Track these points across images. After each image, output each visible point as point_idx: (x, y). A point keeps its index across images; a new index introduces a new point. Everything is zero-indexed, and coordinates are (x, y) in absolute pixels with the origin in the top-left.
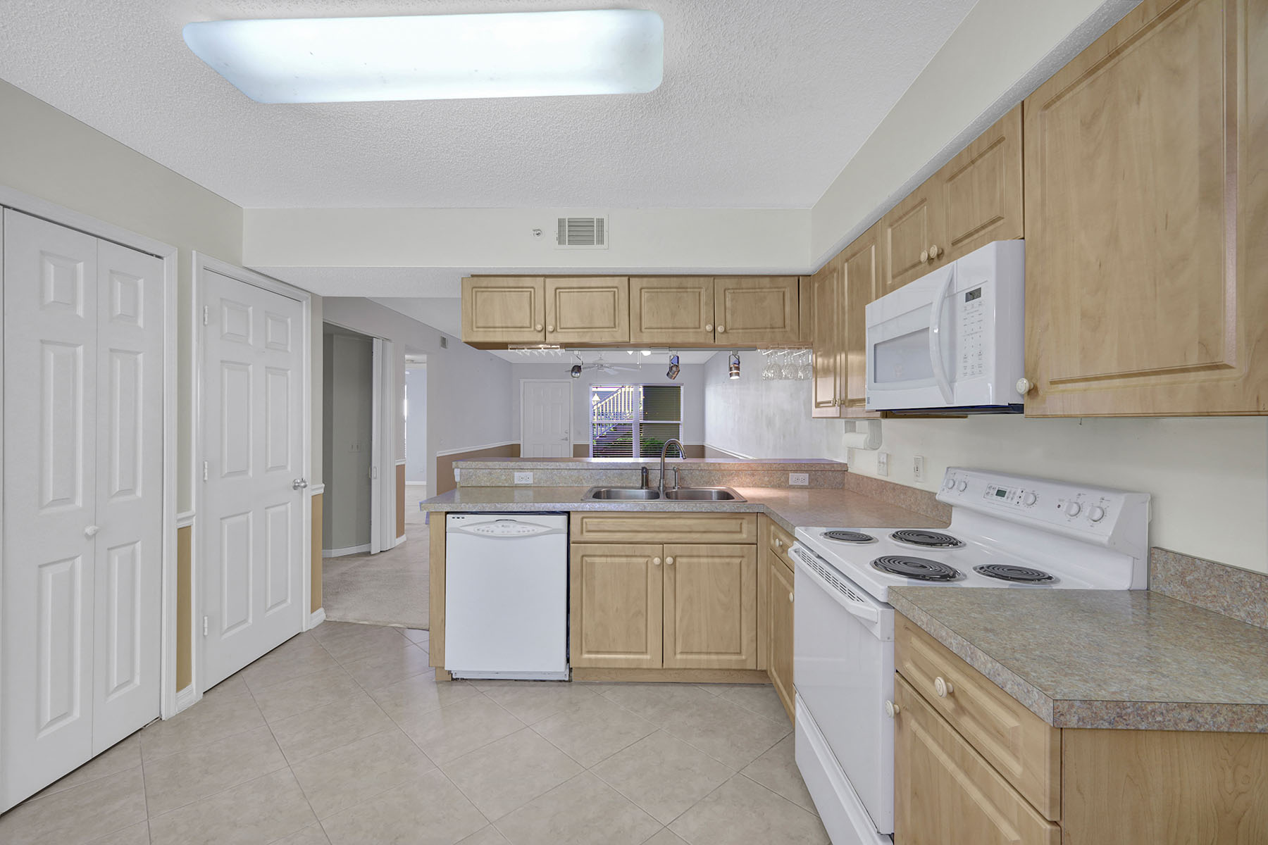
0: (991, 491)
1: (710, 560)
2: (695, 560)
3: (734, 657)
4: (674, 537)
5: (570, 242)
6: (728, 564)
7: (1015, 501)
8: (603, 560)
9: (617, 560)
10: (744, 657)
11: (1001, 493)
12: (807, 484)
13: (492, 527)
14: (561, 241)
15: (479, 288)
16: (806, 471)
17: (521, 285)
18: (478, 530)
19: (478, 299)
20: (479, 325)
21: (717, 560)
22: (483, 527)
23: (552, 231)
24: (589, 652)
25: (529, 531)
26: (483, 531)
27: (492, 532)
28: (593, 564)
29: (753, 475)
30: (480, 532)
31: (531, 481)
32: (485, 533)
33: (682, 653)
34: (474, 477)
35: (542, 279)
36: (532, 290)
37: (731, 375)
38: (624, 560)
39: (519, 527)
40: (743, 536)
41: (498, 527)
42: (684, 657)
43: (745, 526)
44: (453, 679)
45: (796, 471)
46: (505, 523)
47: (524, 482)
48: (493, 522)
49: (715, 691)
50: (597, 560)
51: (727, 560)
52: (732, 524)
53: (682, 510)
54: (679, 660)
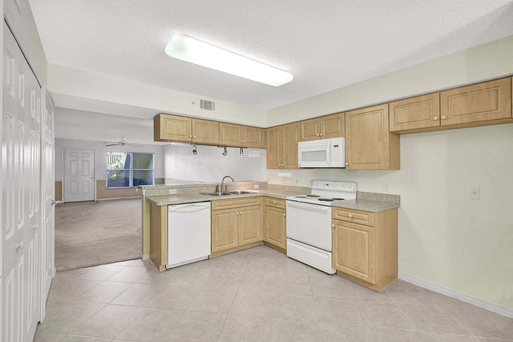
0: (325, 185)
1: (250, 211)
2: (246, 212)
3: (256, 238)
4: (241, 205)
5: (205, 108)
6: (254, 211)
7: (331, 186)
8: (222, 215)
9: (225, 215)
10: (258, 238)
11: (327, 185)
12: (258, 188)
13: (186, 208)
14: (201, 107)
15: (167, 119)
16: (258, 184)
17: (183, 120)
18: (181, 210)
19: (167, 123)
20: (167, 133)
21: (252, 211)
22: (183, 209)
23: (198, 103)
24: (218, 246)
25: (199, 208)
26: (183, 210)
27: (186, 210)
28: (219, 217)
29: (245, 186)
30: (182, 211)
31: (176, 193)
32: (184, 211)
33: (243, 240)
34: (152, 192)
35: (191, 119)
36: (187, 122)
37: (241, 155)
38: (227, 214)
39: (195, 207)
40: (258, 203)
41: (188, 208)
42: (244, 241)
43: (258, 200)
44: (166, 269)
45: (256, 184)
46: (190, 207)
47: (173, 193)
48: (187, 207)
49: (252, 250)
50: (220, 215)
51: (254, 210)
52: (255, 200)
53: (244, 197)
54: (242, 243)
